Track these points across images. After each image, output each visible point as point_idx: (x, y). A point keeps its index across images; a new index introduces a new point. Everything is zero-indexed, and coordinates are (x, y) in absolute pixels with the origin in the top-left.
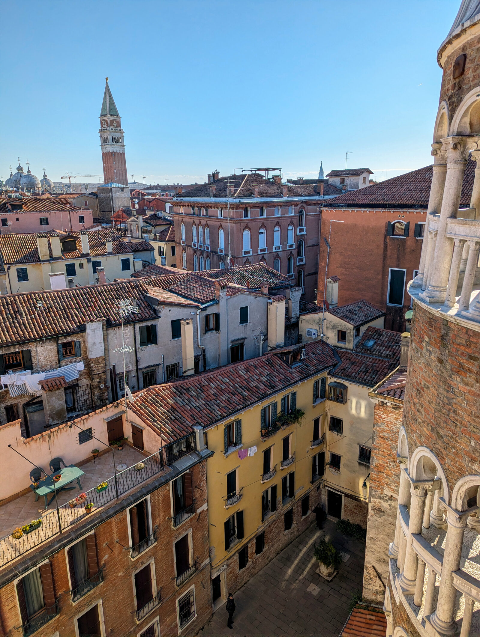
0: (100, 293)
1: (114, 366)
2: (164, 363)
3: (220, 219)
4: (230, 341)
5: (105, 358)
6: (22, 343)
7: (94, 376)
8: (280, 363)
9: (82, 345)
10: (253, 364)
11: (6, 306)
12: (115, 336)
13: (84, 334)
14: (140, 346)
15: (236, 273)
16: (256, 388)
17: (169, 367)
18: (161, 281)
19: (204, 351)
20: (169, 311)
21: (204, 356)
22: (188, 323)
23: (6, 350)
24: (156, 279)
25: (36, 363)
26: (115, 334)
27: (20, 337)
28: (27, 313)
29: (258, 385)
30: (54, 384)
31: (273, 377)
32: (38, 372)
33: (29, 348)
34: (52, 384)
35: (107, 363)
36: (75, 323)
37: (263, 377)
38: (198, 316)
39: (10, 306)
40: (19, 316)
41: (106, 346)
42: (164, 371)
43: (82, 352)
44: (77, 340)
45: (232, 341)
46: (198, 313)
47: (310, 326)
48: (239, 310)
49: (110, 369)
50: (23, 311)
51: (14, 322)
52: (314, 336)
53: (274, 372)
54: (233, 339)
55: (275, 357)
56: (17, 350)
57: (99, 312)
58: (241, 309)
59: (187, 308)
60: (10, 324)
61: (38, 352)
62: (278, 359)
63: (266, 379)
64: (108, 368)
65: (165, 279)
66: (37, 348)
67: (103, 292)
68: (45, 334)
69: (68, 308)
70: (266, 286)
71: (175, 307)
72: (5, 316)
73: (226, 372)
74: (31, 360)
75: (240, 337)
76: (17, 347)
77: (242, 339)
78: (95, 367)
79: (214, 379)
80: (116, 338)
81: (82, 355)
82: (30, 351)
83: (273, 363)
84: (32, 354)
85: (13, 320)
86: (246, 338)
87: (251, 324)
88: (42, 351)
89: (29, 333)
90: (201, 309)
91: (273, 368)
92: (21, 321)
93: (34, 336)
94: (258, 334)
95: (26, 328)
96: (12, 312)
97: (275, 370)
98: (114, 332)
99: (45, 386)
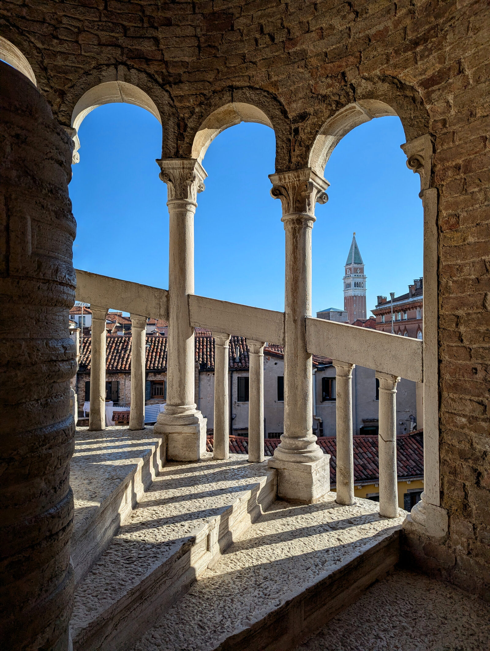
3: (418, 320)
6: (112, 372)
8: (416, 447)
10: (371, 440)
11: (118, 344)
12: (209, 383)
14: (236, 401)
16: (363, 467)
17: (273, 436)
19: (321, 424)
20: (276, 364)
21: (321, 430)
25: (122, 397)
26: (209, 380)
29: (368, 465)
32: (122, 406)
33: (119, 380)
38: (314, 376)
39: (121, 344)
40: (123, 352)
45: (364, 421)
46: (313, 373)
48: (375, 380)
50: (129, 348)
51: (116, 356)
55: (413, 439)
56: (107, 380)
60: (112, 356)
61: (126, 386)
62: (415, 442)
66: (125, 381)
72: (112, 350)
73: (327, 441)
74: (117, 392)
75: (376, 417)
80: (209, 385)
82: (118, 384)
83: (405, 445)
84: (120, 387)
85: (116, 354)
88: (130, 385)
89: (122, 364)
90: (317, 368)
92: (122, 355)
93: (125, 368)
94: (406, 419)
95: (123, 361)
96: (120, 348)
97: (405, 454)
98: (208, 378)
99: (116, 416)
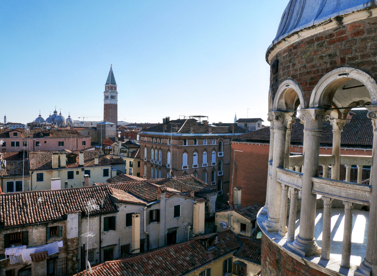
0: (80, 193)
1: (84, 245)
2: (119, 244)
3: (168, 146)
4: (166, 229)
5: (79, 239)
6: (23, 225)
7: (70, 251)
8: (200, 246)
9: (63, 229)
10: (180, 247)
11: (18, 200)
12: (87, 223)
13: (66, 221)
14: (103, 231)
15: (174, 181)
16: (182, 265)
17: (123, 247)
18: (124, 186)
19: (148, 236)
20: (125, 207)
21: (148, 239)
22: (137, 216)
23: (12, 231)
24: (121, 184)
25: (31, 240)
27: (23, 222)
28: (31, 205)
29: (183, 263)
30: (40, 256)
31: (194, 257)
32: (31, 247)
33: (28, 230)
34: (38, 256)
35: (80, 242)
36: (61, 214)
37: (188, 257)
38: (145, 211)
39: (21, 200)
40: (25, 207)
41: (80, 230)
42: (119, 249)
43: (63, 234)
44: (61, 226)
45: (168, 230)
46: (145, 209)
47: (222, 220)
48: (174, 208)
49: (82, 246)
50: (28, 204)
51: (21, 211)
52: (224, 227)
53: (195, 254)
54: (169, 227)
55: (197, 242)
56: (19, 231)
57: (78, 206)
58: (175, 207)
59: (138, 205)
60: (18, 212)
61: (33, 233)
62: (199, 243)
63: (189, 259)
64: (80, 246)
65: (127, 184)
66: (32, 230)
67: (82, 193)
68: (40, 221)
69: (58, 203)
70: (193, 191)
71: (129, 204)
72: (16, 206)
73: (161, 253)
74: (27, 238)
75: (174, 227)
76: (19, 229)
77: (175, 228)
78: (71, 245)
79: (153, 258)
81: (63, 236)
82: (27, 232)
83: (195, 247)
84: (29, 234)
85: (20, 209)
86: (178, 227)
87: (182, 218)
88: (36, 232)
89: (29, 219)
90: (147, 206)
91: (194, 250)
92: (26, 211)
93: (32, 221)
94: (186, 225)
95: (28, 215)
96: (21, 204)
97: (196, 252)
98: (86, 221)
99: (34, 258)
